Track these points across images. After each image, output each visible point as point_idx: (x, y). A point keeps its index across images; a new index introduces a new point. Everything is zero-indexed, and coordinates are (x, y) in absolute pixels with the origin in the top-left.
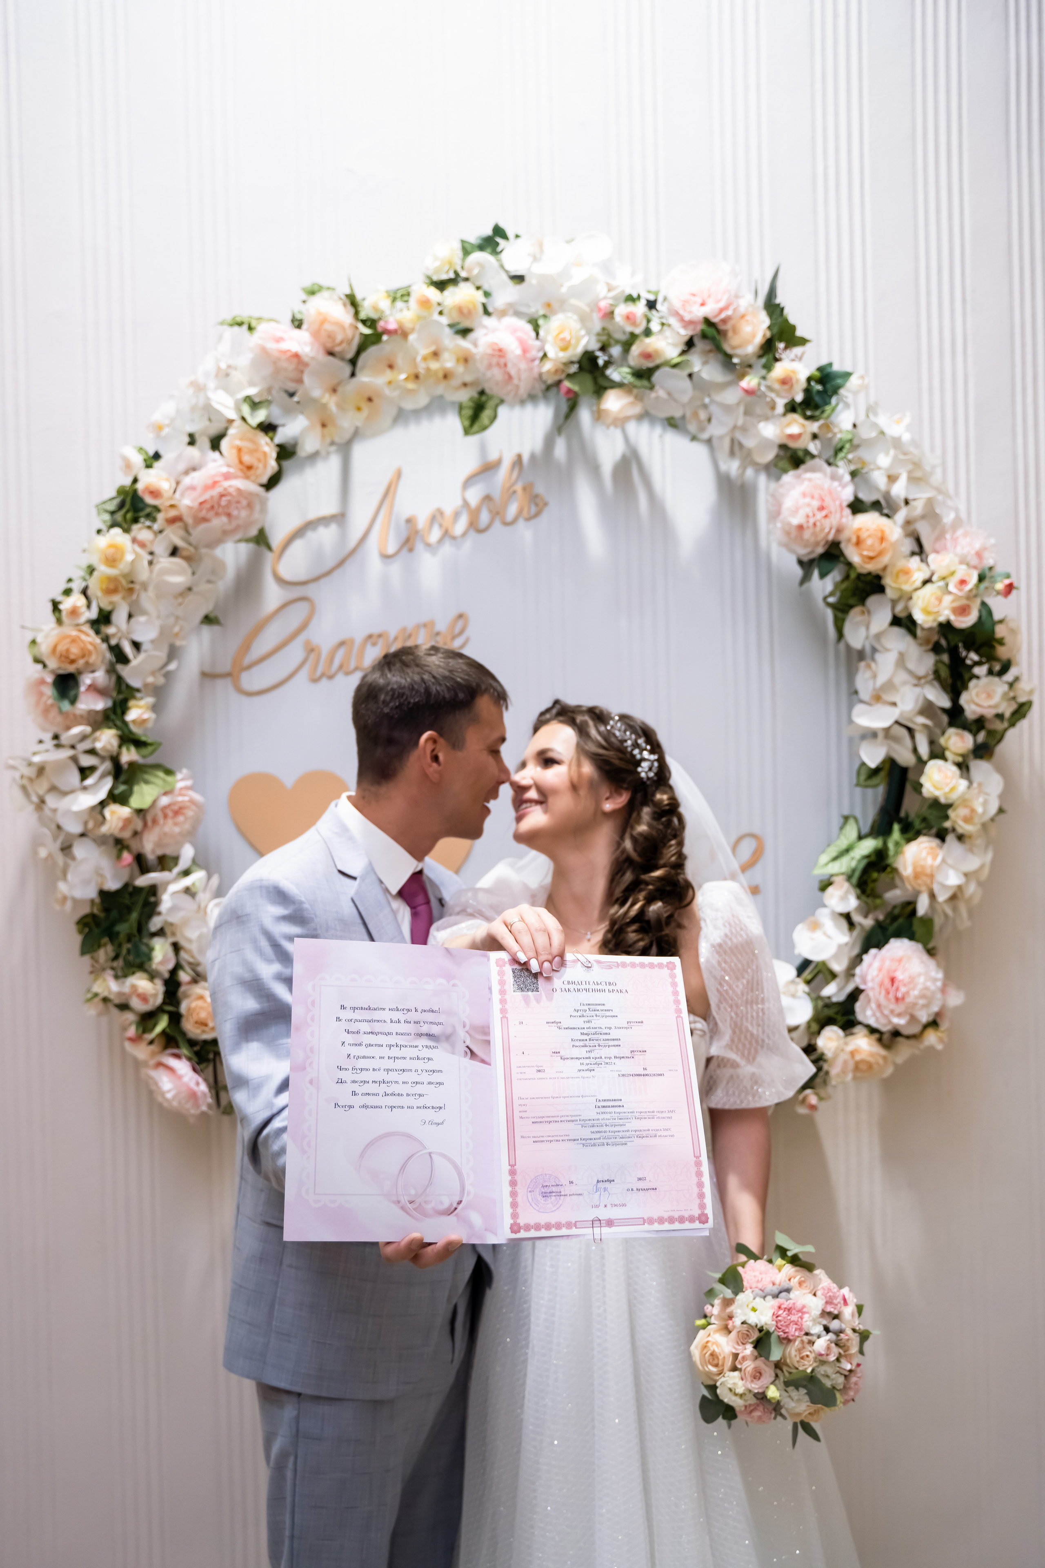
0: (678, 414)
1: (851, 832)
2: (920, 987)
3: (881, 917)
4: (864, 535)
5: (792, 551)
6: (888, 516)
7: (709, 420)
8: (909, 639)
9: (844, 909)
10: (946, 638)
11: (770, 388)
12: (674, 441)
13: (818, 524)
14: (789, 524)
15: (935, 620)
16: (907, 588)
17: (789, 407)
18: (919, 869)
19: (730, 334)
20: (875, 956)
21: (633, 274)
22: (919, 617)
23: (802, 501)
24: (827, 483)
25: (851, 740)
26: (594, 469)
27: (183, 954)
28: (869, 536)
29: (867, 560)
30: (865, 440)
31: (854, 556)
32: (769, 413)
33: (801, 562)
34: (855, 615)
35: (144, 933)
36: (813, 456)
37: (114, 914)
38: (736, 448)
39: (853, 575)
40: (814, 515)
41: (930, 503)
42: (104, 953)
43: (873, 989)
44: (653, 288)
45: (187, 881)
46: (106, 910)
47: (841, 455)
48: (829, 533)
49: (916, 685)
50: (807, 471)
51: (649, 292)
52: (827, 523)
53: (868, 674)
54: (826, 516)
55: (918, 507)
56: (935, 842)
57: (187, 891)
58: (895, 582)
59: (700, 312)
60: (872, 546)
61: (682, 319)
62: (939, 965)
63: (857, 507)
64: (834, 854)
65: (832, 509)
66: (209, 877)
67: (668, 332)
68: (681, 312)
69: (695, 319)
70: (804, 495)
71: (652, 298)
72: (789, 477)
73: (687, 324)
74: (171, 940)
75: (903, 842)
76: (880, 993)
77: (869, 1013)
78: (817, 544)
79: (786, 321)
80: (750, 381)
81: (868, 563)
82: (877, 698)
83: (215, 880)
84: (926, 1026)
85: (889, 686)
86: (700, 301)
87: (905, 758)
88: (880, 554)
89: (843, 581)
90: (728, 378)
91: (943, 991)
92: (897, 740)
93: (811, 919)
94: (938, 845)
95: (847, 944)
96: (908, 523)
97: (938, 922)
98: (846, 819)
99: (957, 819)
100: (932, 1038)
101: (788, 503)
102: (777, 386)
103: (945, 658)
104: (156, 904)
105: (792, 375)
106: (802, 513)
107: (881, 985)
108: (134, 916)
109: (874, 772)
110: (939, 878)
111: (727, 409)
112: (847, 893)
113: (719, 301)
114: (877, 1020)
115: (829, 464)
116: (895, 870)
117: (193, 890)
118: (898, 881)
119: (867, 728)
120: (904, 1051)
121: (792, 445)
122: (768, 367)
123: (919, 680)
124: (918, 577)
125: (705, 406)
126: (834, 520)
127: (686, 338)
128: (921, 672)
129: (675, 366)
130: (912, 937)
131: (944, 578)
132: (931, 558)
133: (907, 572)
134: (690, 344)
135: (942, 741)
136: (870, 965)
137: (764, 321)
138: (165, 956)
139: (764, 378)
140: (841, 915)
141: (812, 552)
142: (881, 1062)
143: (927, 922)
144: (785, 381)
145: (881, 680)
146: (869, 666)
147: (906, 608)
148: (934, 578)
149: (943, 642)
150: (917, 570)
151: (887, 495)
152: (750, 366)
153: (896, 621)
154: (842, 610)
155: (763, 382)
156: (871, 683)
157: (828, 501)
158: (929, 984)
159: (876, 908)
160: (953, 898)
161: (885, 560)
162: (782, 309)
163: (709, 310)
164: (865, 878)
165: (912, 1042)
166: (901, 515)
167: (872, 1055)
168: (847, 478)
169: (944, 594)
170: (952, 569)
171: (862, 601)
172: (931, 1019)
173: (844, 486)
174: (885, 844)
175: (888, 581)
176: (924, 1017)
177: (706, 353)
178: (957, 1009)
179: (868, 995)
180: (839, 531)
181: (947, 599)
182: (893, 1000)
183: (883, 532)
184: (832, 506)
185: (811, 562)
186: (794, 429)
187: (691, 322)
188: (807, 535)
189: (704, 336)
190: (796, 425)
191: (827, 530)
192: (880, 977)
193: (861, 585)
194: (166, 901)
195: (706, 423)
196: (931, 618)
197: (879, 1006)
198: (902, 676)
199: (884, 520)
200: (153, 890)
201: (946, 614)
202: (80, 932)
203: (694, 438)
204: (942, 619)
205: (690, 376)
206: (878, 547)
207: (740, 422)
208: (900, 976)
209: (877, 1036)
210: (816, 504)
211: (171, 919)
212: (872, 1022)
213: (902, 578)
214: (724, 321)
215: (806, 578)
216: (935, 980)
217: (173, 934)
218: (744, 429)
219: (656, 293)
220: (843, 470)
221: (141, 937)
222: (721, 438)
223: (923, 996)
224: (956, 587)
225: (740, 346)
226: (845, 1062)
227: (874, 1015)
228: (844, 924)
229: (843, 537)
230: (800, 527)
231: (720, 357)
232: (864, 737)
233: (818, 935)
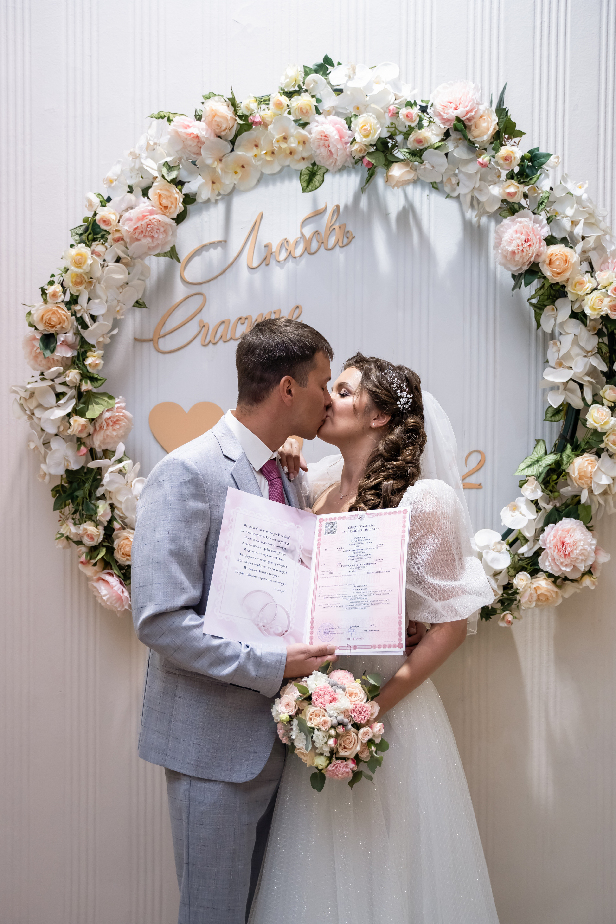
0: (438, 180)
1: (541, 450)
2: (580, 548)
3: (558, 505)
4: (554, 258)
5: (508, 269)
6: (571, 247)
7: (458, 184)
8: (582, 326)
9: (534, 498)
10: (606, 328)
11: (497, 163)
12: (436, 198)
13: (525, 250)
14: (506, 250)
15: (598, 314)
16: (581, 293)
17: (509, 176)
18: (582, 474)
19: (473, 128)
20: (553, 528)
21: (414, 88)
22: (588, 312)
23: (515, 236)
24: (531, 224)
25: (544, 391)
26: (386, 215)
27: (116, 510)
28: (557, 259)
29: (555, 275)
30: (558, 198)
31: (547, 272)
32: (497, 180)
33: (514, 276)
34: (548, 310)
35: (93, 497)
36: (524, 208)
37: (75, 485)
38: (475, 203)
39: (547, 285)
40: (522, 245)
41: (598, 238)
42: (69, 509)
43: (550, 548)
44: (425, 99)
45: (120, 466)
46: (70, 482)
47: (542, 207)
48: (531, 256)
49: (585, 356)
50: (518, 217)
51: (422, 101)
52: (530, 250)
53: (555, 349)
54: (530, 246)
55: (591, 242)
56: (593, 457)
57: (120, 471)
58: (574, 290)
59: (453, 114)
60: (559, 265)
61: (442, 119)
62: (594, 536)
63: (550, 241)
64: (529, 463)
65: (534, 241)
66: (134, 464)
67: (433, 127)
68: (442, 113)
69: (451, 118)
70: (517, 232)
71: (424, 105)
72: (507, 221)
73: (446, 121)
74: (109, 502)
75: (573, 456)
76: (554, 551)
77: (547, 564)
78: (524, 264)
79: (510, 119)
80: (485, 158)
81: (557, 276)
82: (560, 365)
83: (138, 466)
84: (583, 575)
85: (567, 356)
86: (454, 106)
87: (577, 403)
88: (564, 271)
89: (541, 289)
90: (471, 156)
91: (596, 552)
92: (572, 391)
93: (512, 503)
94: (595, 459)
95: (535, 520)
96: (584, 252)
97: (594, 508)
98: (538, 441)
99: (608, 442)
100: (587, 581)
101: (506, 237)
102: (501, 162)
103: (606, 340)
104: (101, 480)
105: (512, 154)
106: (515, 243)
107: (556, 546)
108: (87, 486)
109: (558, 411)
110: (596, 479)
111: (469, 176)
112: (536, 487)
113: (467, 106)
114: (552, 569)
115: (534, 213)
116: (568, 474)
117: (124, 472)
118: (569, 481)
119: (552, 382)
120: (570, 589)
121: (510, 200)
122: (496, 150)
123: (587, 354)
124: (589, 286)
125: (456, 175)
126: (535, 248)
127: (445, 130)
128: (589, 348)
129: (436, 148)
130: (577, 517)
131: (605, 287)
132: (597, 274)
133: (581, 283)
134: (447, 134)
135: (601, 393)
136: (548, 534)
137: (495, 119)
138: (104, 511)
139: (493, 157)
140: (532, 501)
141: (521, 269)
142: (554, 596)
143: (587, 508)
144: (506, 159)
145: (563, 352)
146: (555, 344)
147: (581, 306)
148: (599, 287)
149: (604, 330)
150: (589, 283)
151: (571, 233)
152: (485, 149)
153: (574, 315)
154: (539, 308)
155: (492, 159)
156: (556, 354)
157: (532, 235)
158: (586, 547)
159: (555, 498)
160: (605, 493)
161: (567, 275)
162: (507, 112)
163: (460, 112)
164: (548, 478)
165: (575, 584)
166: (579, 247)
167: (548, 591)
168: (545, 221)
169: (605, 297)
170: (611, 281)
171: (553, 303)
172: (587, 569)
173: (542, 228)
174: (561, 456)
175: (569, 289)
176: (582, 568)
177: (457, 140)
178: (604, 564)
179: (547, 552)
180: (538, 255)
181: (607, 300)
182: (563, 556)
183: (566, 256)
184: (534, 239)
185: (520, 275)
186: (512, 190)
187: (448, 120)
188: (517, 257)
189: (456, 129)
190: (513, 187)
191: (530, 255)
192: (555, 541)
193: (552, 292)
194: (107, 478)
195: (456, 185)
196: (596, 313)
197: (554, 560)
198: (576, 350)
199: (568, 249)
200: (99, 471)
201: (605, 310)
202: (54, 496)
203: (448, 196)
204: (603, 313)
205: (446, 154)
206: (563, 266)
207: (477, 186)
208: (567, 540)
209: (553, 579)
210: (523, 237)
211: (109, 489)
212: (549, 569)
213: (578, 287)
214: (469, 120)
215: (517, 286)
216: (591, 545)
217: (111, 498)
218: (480, 190)
219: (427, 102)
220: (543, 217)
221: (90, 501)
222: (465, 195)
223: (582, 554)
224: (612, 292)
225: (478, 136)
226: (531, 595)
227: (550, 565)
228: (534, 507)
229: (540, 260)
230: (514, 253)
231: (466, 142)
232: (552, 389)
233: (517, 513)
